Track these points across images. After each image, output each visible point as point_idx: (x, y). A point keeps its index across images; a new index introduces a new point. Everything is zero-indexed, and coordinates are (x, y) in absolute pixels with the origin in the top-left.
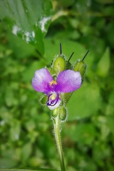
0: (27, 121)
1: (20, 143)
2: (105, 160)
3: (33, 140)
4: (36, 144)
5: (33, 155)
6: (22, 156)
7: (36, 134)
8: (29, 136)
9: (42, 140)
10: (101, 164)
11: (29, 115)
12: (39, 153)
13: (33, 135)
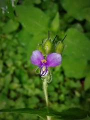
0: (6, 60)
1: (3, 74)
2: (59, 84)
3: (11, 72)
4: (14, 74)
5: (12, 81)
7: (14, 68)
8: (9, 69)
9: (18, 72)
11: (8, 55)
12: (16, 80)
13: (12, 69)
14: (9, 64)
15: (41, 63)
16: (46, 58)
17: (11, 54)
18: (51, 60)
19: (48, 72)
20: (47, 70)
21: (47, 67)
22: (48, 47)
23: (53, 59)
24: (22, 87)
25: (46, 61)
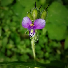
1: (1, 37)
2: (44, 44)
3: (8, 36)
4: (10, 38)
5: (8, 43)
6: (3, 44)
7: (9, 33)
9: (12, 35)
10: (43, 46)
11: (5, 23)
12: (11, 42)
13: (8, 33)
14: (7, 29)
15: (30, 26)
16: (33, 22)
17: (8, 22)
18: (37, 25)
19: (35, 34)
20: (34, 32)
21: (34, 30)
22: (35, 14)
23: (39, 24)
24: (16, 47)
25: (33, 25)
